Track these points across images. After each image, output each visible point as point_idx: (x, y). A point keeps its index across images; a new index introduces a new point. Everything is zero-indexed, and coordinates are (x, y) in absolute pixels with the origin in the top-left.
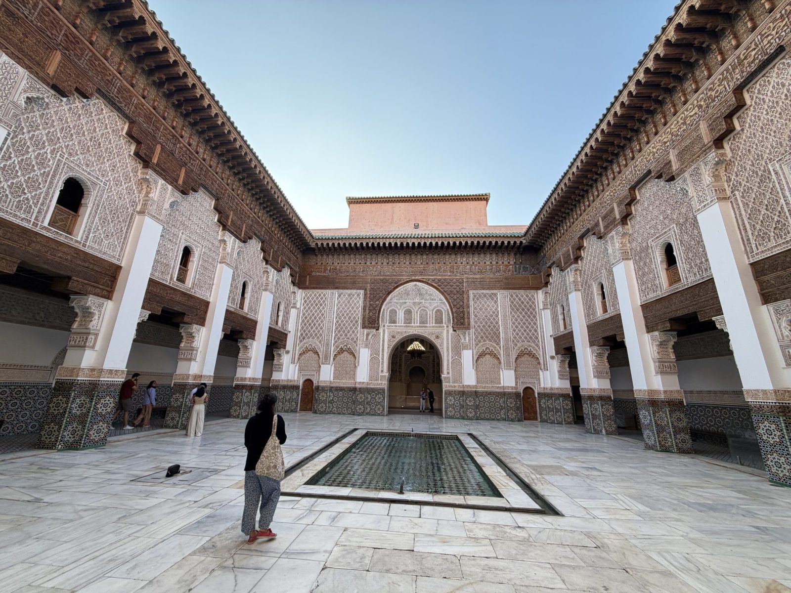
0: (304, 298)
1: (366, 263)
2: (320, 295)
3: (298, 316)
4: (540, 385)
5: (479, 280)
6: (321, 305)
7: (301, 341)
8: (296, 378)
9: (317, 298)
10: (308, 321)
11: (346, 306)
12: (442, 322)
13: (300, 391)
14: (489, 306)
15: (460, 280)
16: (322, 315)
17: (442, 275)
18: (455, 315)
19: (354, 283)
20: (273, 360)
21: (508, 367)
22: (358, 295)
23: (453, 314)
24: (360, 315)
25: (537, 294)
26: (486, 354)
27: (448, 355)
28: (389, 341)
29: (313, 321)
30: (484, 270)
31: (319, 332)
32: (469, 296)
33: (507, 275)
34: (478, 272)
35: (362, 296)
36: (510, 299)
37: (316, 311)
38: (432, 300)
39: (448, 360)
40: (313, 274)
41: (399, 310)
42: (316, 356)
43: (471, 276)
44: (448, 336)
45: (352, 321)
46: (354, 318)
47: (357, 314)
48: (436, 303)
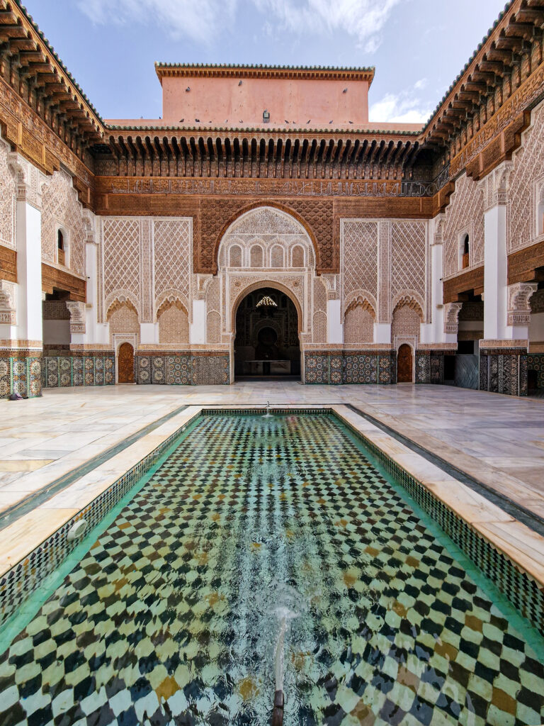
0: (105, 229)
1: (193, 175)
2: (128, 225)
3: (99, 256)
4: (419, 342)
5: (353, 204)
6: (131, 239)
7: (108, 292)
8: (107, 341)
9: (125, 229)
10: (115, 263)
11: (168, 240)
12: (301, 264)
13: (117, 359)
14: (364, 241)
15: (329, 204)
16: (135, 254)
17: (303, 196)
18: (319, 253)
19: (177, 206)
20: (69, 318)
21: (383, 320)
22: (185, 224)
23: (317, 252)
24: (189, 255)
25: (428, 224)
26: (357, 306)
27: (309, 307)
28: (232, 290)
30: (361, 189)
31: (132, 278)
32: (339, 227)
33: (391, 197)
34: (353, 192)
35: (190, 226)
36: (393, 231)
37: (125, 249)
38: (290, 232)
39: (309, 314)
40: (115, 191)
41: (244, 246)
42: (132, 312)
43: (343, 198)
44: (309, 283)
45: (178, 264)
46: (182, 258)
47: (185, 254)
48: (294, 238)
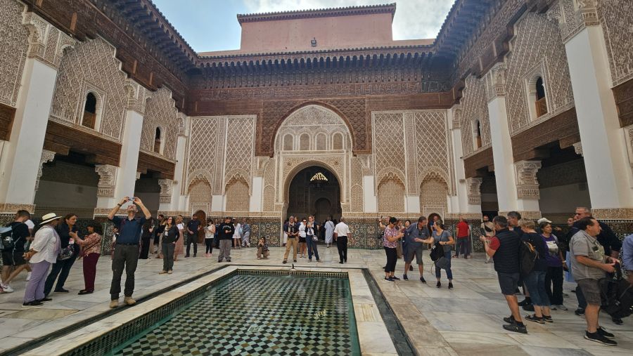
0: (193, 126)
1: (258, 86)
2: (210, 122)
3: (187, 145)
4: (447, 212)
5: (381, 100)
6: (211, 132)
7: (191, 171)
8: (187, 210)
9: (207, 125)
10: (198, 150)
11: (237, 132)
12: (341, 147)
14: (392, 128)
15: (362, 101)
16: (213, 143)
17: (341, 96)
18: (355, 138)
19: (246, 107)
20: (160, 191)
21: (413, 192)
22: (251, 120)
23: (353, 137)
24: (252, 142)
25: (447, 113)
26: (389, 180)
27: (348, 182)
28: (284, 169)
29: (203, 150)
30: (388, 89)
31: (209, 160)
32: (370, 118)
33: (413, 94)
34: (381, 91)
35: (254, 121)
36: (416, 119)
37: (206, 139)
38: (331, 123)
39: (348, 188)
40: (202, 99)
41: (295, 135)
42: (208, 186)
43: (374, 96)
44: (347, 162)
45: (244, 149)
46: (246, 145)
47: (249, 141)
48: (334, 127)
